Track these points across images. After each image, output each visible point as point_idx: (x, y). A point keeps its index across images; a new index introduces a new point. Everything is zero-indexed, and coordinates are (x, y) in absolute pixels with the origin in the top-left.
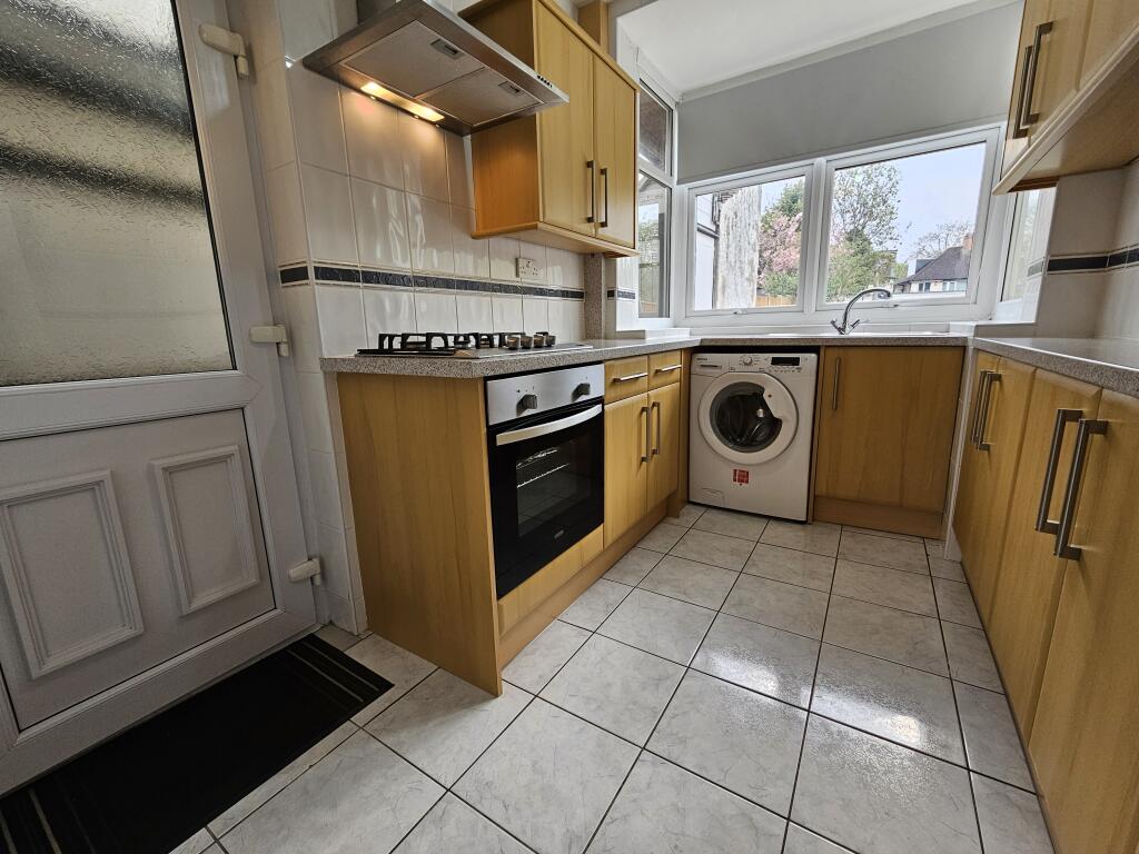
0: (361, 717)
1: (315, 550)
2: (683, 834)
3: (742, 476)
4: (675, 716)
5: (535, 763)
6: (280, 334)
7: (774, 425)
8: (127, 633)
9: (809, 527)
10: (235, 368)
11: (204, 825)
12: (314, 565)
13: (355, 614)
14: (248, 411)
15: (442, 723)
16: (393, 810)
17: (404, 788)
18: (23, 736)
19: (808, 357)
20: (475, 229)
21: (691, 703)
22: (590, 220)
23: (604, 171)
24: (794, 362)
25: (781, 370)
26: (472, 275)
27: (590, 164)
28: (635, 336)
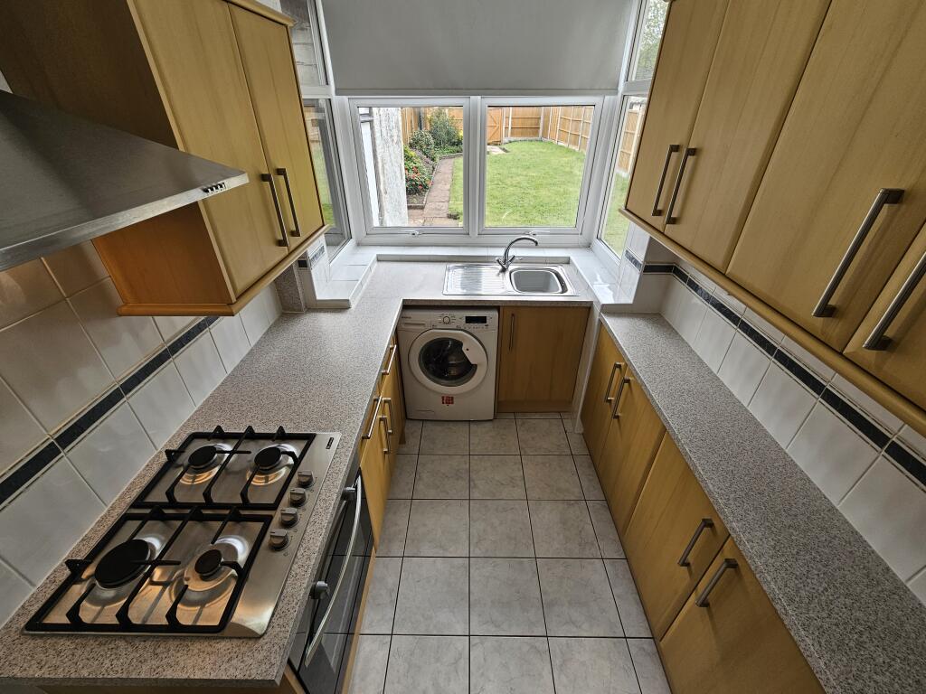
3: (449, 400)
7: (472, 369)
9: (497, 422)
19: (492, 316)
20: (120, 302)
21: (482, 674)
22: (282, 243)
23: (281, 172)
24: (483, 320)
25: (473, 327)
26: (138, 361)
27: (265, 178)
28: (340, 307)
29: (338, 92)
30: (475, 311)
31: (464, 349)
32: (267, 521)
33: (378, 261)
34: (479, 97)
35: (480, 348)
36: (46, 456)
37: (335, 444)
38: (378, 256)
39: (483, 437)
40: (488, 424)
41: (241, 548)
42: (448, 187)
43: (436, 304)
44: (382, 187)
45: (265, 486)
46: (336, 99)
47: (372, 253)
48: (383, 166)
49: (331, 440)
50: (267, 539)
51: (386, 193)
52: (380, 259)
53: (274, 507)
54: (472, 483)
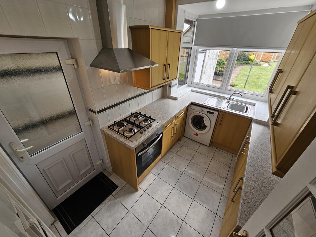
0: (113, 193)
1: (101, 158)
2: (166, 222)
3: (196, 134)
4: (169, 198)
5: (144, 206)
6: (91, 122)
7: (205, 127)
8: (71, 181)
9: (209, 147)
10: (82, 131)
11: (90, 214)
12: (101, 161)
13: (110, 169)
14: (86, 139)
15: (128, 196)
16: (120, 214)
17: (122, 209)
18: (58, 199)
19: (216, 113)
20: (134, 84)
21: (172, 196)
22: (164, 79)
23: (169, 64)
24: (212, 113)
25: (209, 115)
26: (133, 95)
27: (165, 65)
28: (175, 99)
29: (194, 45)
30: (211, 110)
31: (204, 120)
32: (141, 129)
33: (191, 91)
34: (236, 48)
35: (209, 121)
36: (117, 105)
37: (158, 123)
38: (192, 90)
39: (203, 149)
40: (206, 147)
41: (136, 131)
42: (236, 75)
43: (200, 105)
44: (203, 72)
45: (143, 124)
46: (193, 47)
47: (191, 89)
48: (206, 66)
49: (158, 122)
50: (140, 131)
51: (204, 73)
52: (192, 91)
53: (143, 127)
54: (193, 158)
